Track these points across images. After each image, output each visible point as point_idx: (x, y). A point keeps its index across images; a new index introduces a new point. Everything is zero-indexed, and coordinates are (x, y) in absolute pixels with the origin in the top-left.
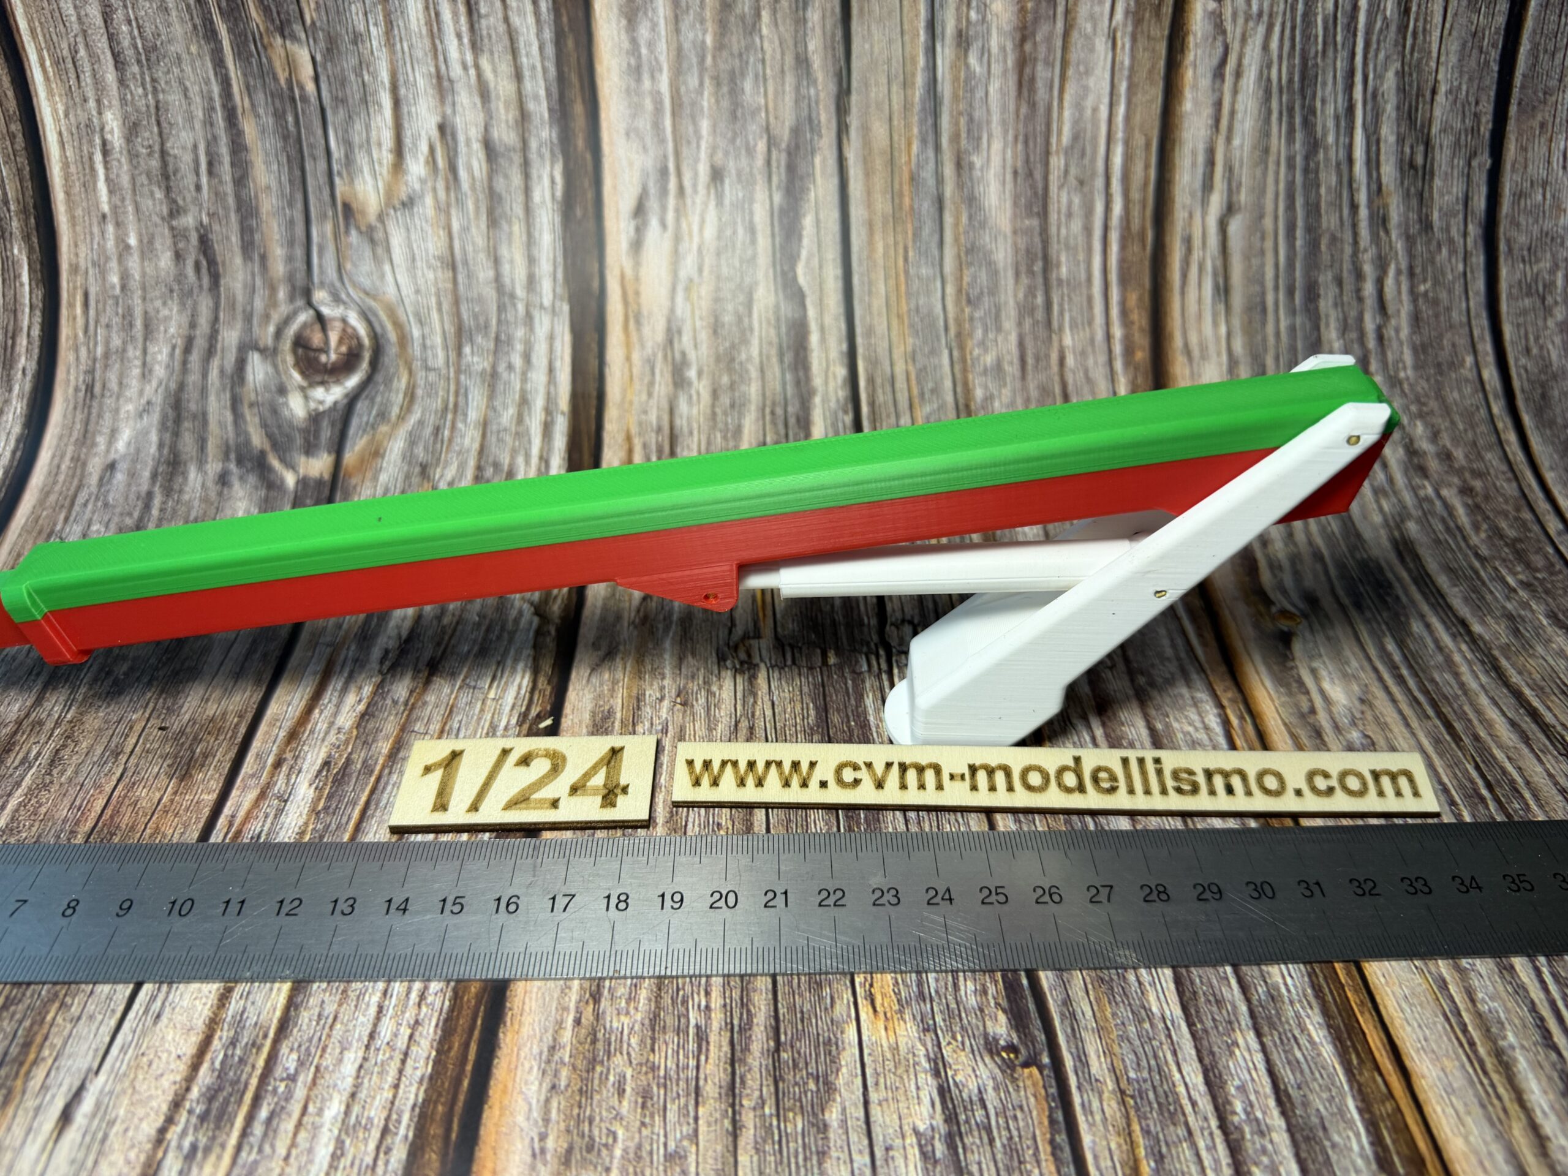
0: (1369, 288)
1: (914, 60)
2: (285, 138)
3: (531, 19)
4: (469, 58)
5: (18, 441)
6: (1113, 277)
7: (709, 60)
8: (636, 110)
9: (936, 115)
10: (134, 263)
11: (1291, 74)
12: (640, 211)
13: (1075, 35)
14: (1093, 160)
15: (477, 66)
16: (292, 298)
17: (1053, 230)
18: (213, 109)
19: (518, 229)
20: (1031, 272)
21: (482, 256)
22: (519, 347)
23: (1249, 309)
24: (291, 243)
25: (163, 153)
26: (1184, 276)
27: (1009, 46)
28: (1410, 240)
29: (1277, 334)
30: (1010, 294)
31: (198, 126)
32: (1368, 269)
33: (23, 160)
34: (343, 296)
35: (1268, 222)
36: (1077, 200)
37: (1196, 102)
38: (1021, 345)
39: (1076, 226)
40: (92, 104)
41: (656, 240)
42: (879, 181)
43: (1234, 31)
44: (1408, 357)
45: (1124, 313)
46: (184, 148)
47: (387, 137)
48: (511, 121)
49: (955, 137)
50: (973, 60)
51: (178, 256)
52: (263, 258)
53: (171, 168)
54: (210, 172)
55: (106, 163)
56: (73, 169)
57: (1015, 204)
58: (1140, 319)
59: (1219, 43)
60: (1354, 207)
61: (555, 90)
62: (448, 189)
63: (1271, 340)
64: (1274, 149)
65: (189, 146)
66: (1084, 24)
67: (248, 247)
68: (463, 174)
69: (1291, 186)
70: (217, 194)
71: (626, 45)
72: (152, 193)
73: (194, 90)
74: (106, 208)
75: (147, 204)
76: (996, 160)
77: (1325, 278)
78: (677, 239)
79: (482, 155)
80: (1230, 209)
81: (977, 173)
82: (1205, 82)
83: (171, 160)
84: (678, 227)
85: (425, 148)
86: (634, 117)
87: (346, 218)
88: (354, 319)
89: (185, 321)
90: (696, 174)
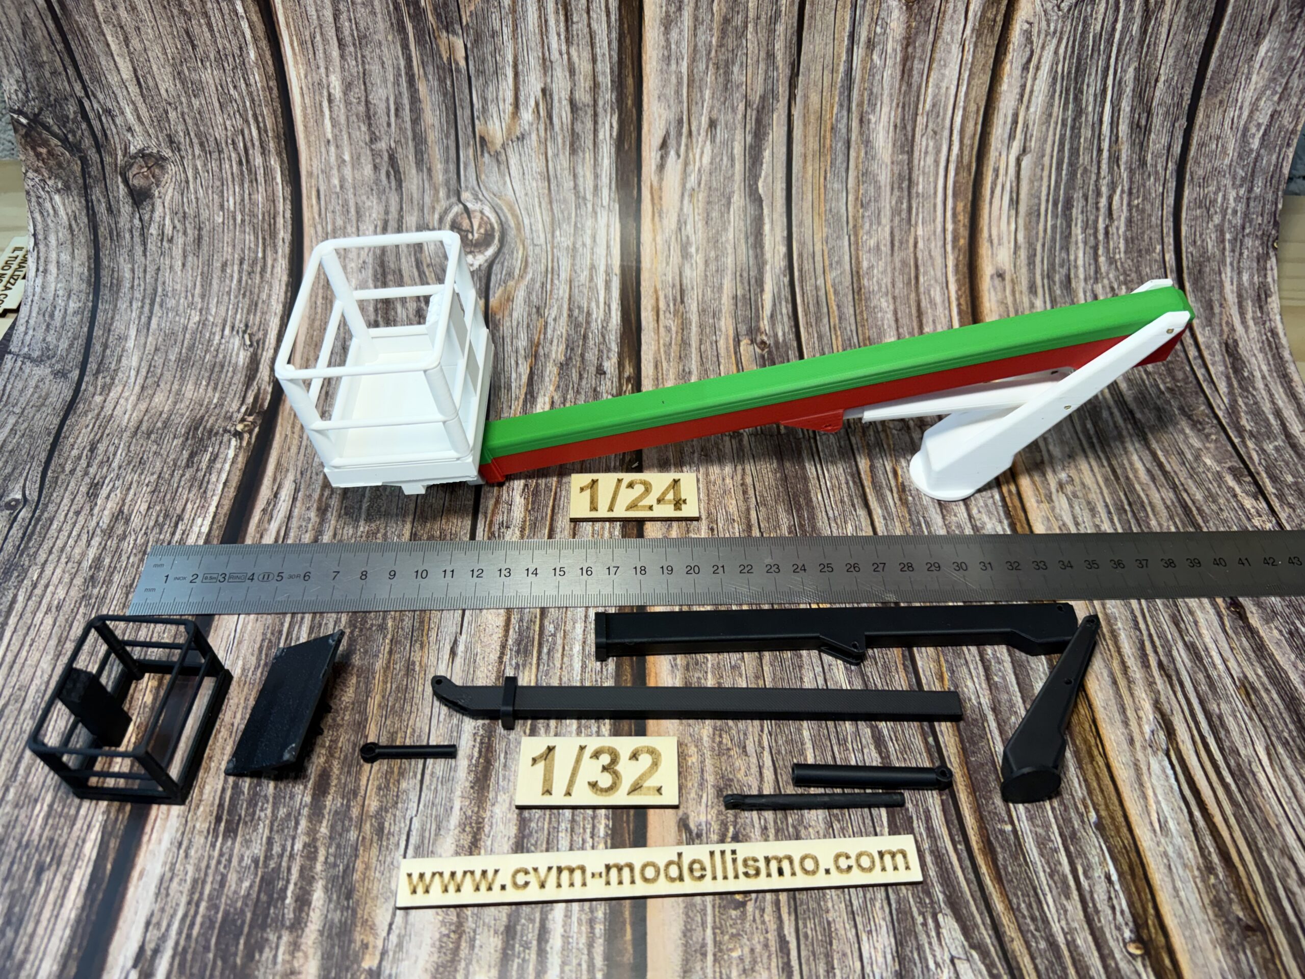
0: (1103, 202)
1: (839, 57)
2: (445, 95)
3: (605, 25)
4: (564, 48)
5: (287, 285)
6: (950, 192)
7: (713, 54)
8: (665, 83)
9: (850, 90)
10: (348, 171)
11: (1070, 68)
12: (664, 146)
13: (940, 42)
14: (944, 119)
15: (568, 53)
16: (448, 197)
17: (916, 162)
18: (400, 75)
19: (589, 156)
20: (900, 188)
21: (566, 172)
22: (589, 232)
23: (1029, 214)
24: (447, 161)
25: (367, 102)
26: (992, 192)
27: (899, 48)
28: (1131, 171)
29: (1045, 231)
30: (887, 202)
31: (390, 85)
32: (1104, 190)
33: (277, 104)
34: (480, 196)
35: (1046, 160)
36: (931, 144)
37: (1010, 85)
38: (892, 233)
39: (930, 160)
40: (322, 70)
41: (673, 164)
42: (812, 130)
43: (1037, 42)
44: (1122, 246)
45: (955, 215)
46: (380, 99)
47: (509, 95)
48: (588, 89)
49: (861, 104)
50: (875, 57)
51: (376, 168)
52: (429, 170)
53: (372, 112)
54: (397, 115)
55: (330, 107)
56: (309, 111)
57: (894, 145)
58: (964, 219)
59: (1028, 49)
60: (1100, 150)
61: (616, 69)
62: (546, 130)
63: (1041, 234)
64: (1055, 114)
65: (384, 98)
66: (945, 35)
67: (419, 162)
68: (556, 120)
69: (1062, 136)
70: (400, 129)
71: (663, 43)
72: (359, 127)
73: (388, 63)
74: (330, 136)
75: (356, 134)
76: (884, 118)
77: (1078, 195)
78: (686, 164)
79: (568, 109)
80: (1024, 151)
81: (872, 126)
82: (1017, 73)
83: (372, 107)
84: (687, 156)
85: (532, 103)
86: (664, 87)
87: (482, 146)
88: (488, 211)
89: (382, 209)
90: (700, 123)
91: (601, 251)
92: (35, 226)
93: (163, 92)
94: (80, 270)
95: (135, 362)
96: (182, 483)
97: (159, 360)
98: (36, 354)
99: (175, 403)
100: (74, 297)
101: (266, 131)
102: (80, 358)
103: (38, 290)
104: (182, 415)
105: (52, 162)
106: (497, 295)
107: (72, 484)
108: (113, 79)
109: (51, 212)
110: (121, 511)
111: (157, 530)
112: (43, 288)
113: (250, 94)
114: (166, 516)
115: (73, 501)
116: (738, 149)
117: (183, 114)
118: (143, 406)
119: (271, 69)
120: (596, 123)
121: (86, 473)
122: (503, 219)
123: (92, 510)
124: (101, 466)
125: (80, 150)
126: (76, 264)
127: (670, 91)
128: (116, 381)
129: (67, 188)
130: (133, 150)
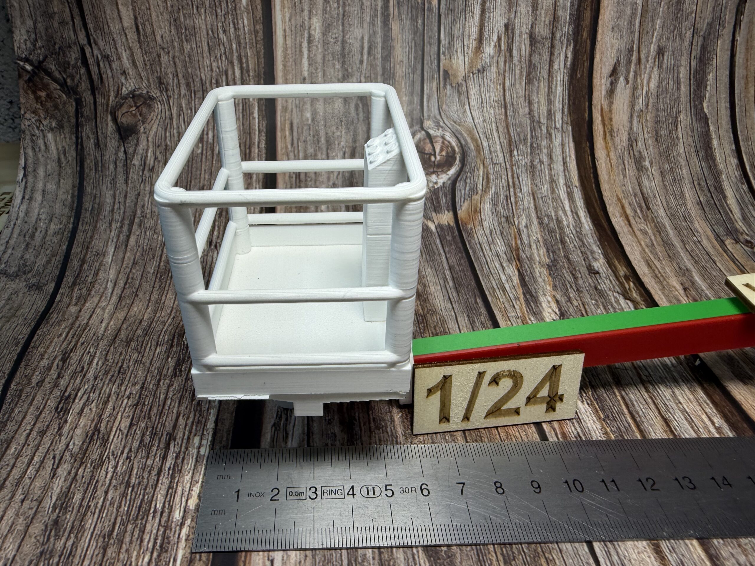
2: (415, 33)
8: (620, 14)
12: (614, 73)
18: (376, 16)
19: (543, 84)
21: (522, 100)
22: (545, 151)
24: (412, 94)
25: (343, 42)
31: (366, 25)
33: (261, 46)
34: (441, 124)
40: (306, 13)
41: (622, 89)
46: (356, 39)
47: (474, 31)
48: (547, 22)
53: (347, 51)
54: (369, 53)
55: (309, 47)
56: (289, 51)
62: (505, 62)
65: (359, 37)
68: (515, 53)
70: (372, 65)
72: (334, 66)
73: (367, 4)
75: (332, 71)
78: (634, 89)
79: (527, 42)
83: (347, 46)
84: (635, 81)
85: (495, 38)
86: (618, 18)
87: (445, 79)
88: (448, 137)
89: (350, 138)
90: (649, 51)
91: (558, 167)
92: (26, 160)
93: (158, 38)
94: (63, 197)
95: (112, 274)
96: (170, 394)
97: (137, 273)
98: (12, 270)
99: (155, 312)
100: (55, 220)
101: (248, 71)
102: (57, 272)
103: (21, 215)
104: (164, 323)
105: (49, 105)
106: (463, 208)
107: (39, 397)
108: (115, 27)
109: (43, 147)
110: (97, 430)
111: (143, 453)
112: (27, 213)
113: (238, 37)
114: (154, 435)
115: (38, 417)
116: (683, 74)
117: (174, 57)
118: (121, 315)
119: (259, 14)
120: (552, 54)
121: (56, 385)
122: (463, 143)
123: (60, 428)
124: (74, 376)
125: (76, 93)
126: (61, 192)
127: (624, 23)
128: (93, 293)
129: (60, 126)
130: (124, 91)
